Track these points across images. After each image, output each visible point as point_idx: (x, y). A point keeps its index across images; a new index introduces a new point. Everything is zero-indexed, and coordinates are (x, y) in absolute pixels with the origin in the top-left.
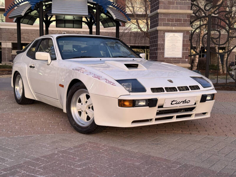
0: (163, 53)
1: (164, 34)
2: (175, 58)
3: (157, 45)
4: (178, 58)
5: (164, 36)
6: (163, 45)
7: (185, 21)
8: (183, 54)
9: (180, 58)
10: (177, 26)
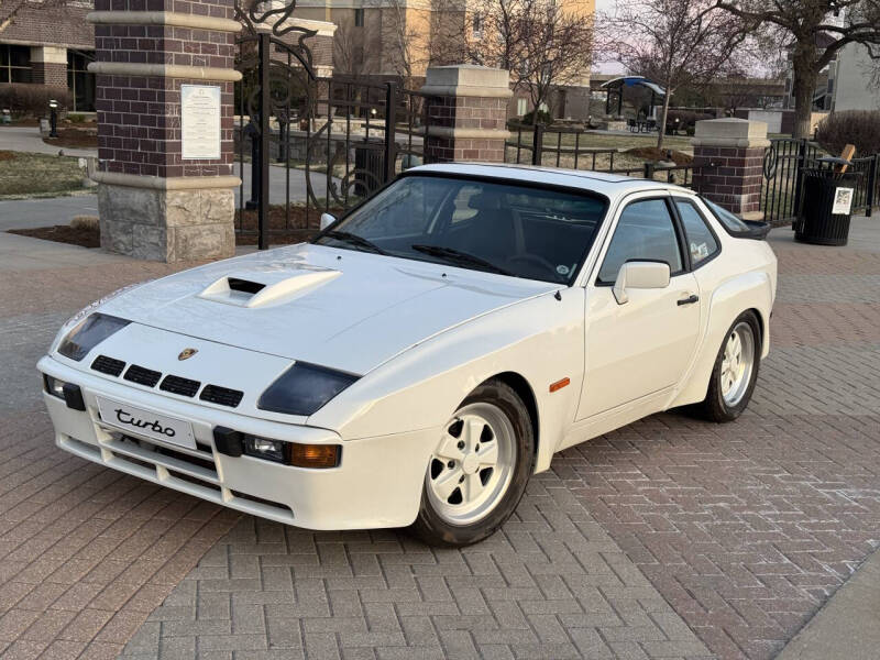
0: (178, 147)
1: (179, 88)
2: (206, 161)
3: (163, 122)
4: (213, 161)
5: (180, 94)
6: (178, 122)
7: (224, 51)
8: (224, 147)
9: (218, 161)
10: (207, 64)
